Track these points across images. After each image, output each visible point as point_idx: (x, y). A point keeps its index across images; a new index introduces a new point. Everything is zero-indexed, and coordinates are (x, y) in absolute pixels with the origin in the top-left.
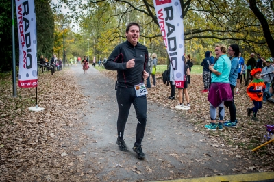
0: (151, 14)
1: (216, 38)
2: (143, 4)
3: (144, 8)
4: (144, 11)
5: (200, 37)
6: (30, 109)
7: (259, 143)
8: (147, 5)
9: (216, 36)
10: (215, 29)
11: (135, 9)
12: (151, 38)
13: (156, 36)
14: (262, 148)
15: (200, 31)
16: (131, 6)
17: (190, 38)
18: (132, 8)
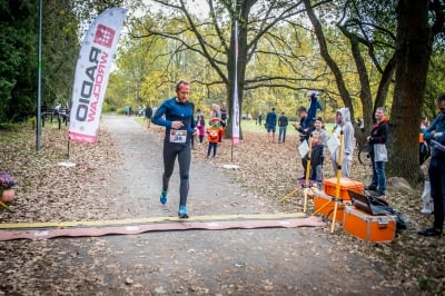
0: (206, 55)
1: (288, 87)
2: (197, 42)
3: (199, 47)
5: (271, 86)
6: (60, 164)
8: (202, 43)
9: (288, 84)
10: (289, 76)
11: (189, 47)
12: (208, 85)
15: (271, 79)
16: (184, 44)
17: (256, 87)
18: (184, 47)
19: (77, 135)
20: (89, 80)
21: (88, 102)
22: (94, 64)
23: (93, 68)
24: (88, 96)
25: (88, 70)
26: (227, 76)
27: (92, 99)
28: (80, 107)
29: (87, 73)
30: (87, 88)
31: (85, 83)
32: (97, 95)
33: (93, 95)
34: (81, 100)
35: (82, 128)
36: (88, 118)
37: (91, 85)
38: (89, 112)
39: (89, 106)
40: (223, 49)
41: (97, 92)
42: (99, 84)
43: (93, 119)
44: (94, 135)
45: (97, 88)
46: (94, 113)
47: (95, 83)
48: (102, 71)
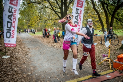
0: (53, 10)
4: (50, 8)
7: (100, 61)
8: (51, 6)
11: (46, 7)
12: (54, 20)
13: (56, 19)
14: (102, 63)
16: (44, 6)
18: (44, 7)
19: (8, 44)
21: (10, 30)
22: (11, 14)
24: (10, 27)
25: (9, 16)
26: (61, 17)
27: (12, 29)
28: (7, 32)
29: (8, 18)
31: (8, 22)
32: (14, 27)
33: (12, 27)
34: (7, 30)
35: (9, 41)
36: (11, 37)
37: (11, 23)
38: (12, 34)
39: (11, 32)
40: (59, 7)
41: (14, 25)
42: (14, 22)
43: (14, 37)
44: (15, 43)
45: (14, 24)
46: (14, 35)
47: (12, 22)
48: (15, 16)
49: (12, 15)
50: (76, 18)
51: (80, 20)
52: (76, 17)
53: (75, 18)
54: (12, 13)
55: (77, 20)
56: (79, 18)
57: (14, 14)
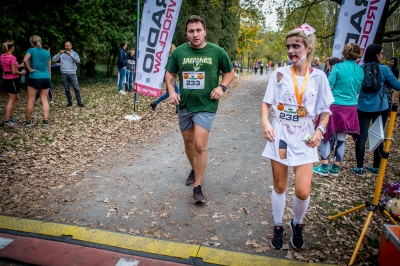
19: (144, 87)
20: (156, 27)
21: (154, 51)
22: (162, 8)
23: (160, 13)
24: (154, 45)
25: (155, 15)
27: (158, 48)
28: (147, 57)
29: (154, 18)
30: (154, 35)
31: (152, 30)
32: (163, 43)
33: (158, 44)
34: (148, 50)
35: (148, 80)
36: (154, 69)
37: (157, 32)
38: (155, 63)
39: (154, 55)
41: (163, 39)
42: (166, 30)
43: (158, 70)
45: (165, 35)
46: (159, 64)
47: (162, 30)
48: (171, 15)
49: (163, 12)
50: (357, 20)
51: (367, 29)
52: (353, 17)
53: (352, 22)
54: (165, 6)
55: (359, 29)
56: (368, 22)
57: (169, 10)
